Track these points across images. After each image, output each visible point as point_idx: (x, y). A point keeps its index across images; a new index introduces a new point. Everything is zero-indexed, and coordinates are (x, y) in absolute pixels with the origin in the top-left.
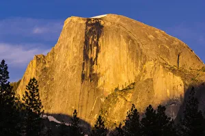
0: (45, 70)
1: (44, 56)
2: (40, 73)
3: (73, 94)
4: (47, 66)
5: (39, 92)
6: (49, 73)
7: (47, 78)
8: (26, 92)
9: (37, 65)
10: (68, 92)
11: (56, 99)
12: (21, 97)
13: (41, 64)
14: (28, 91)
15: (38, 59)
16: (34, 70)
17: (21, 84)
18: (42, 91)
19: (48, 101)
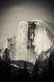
0: (11, 45)
1: (11, 39)
2: (10, 46)
3: (24, 55)
4: (12, 43)
5: (10, 54)
6: (13, 46)
7: (12, 48)
8: (4, 55)
9: (8, 43)
10: (22, 54)
11: (17, 57)
12: (2, 57)
13: (10, 42)
14: (5, 54)
15: (8, 40)
16: (7, 45)
17: (2, 51)
18: (11, 54)
19: (14, 58)
